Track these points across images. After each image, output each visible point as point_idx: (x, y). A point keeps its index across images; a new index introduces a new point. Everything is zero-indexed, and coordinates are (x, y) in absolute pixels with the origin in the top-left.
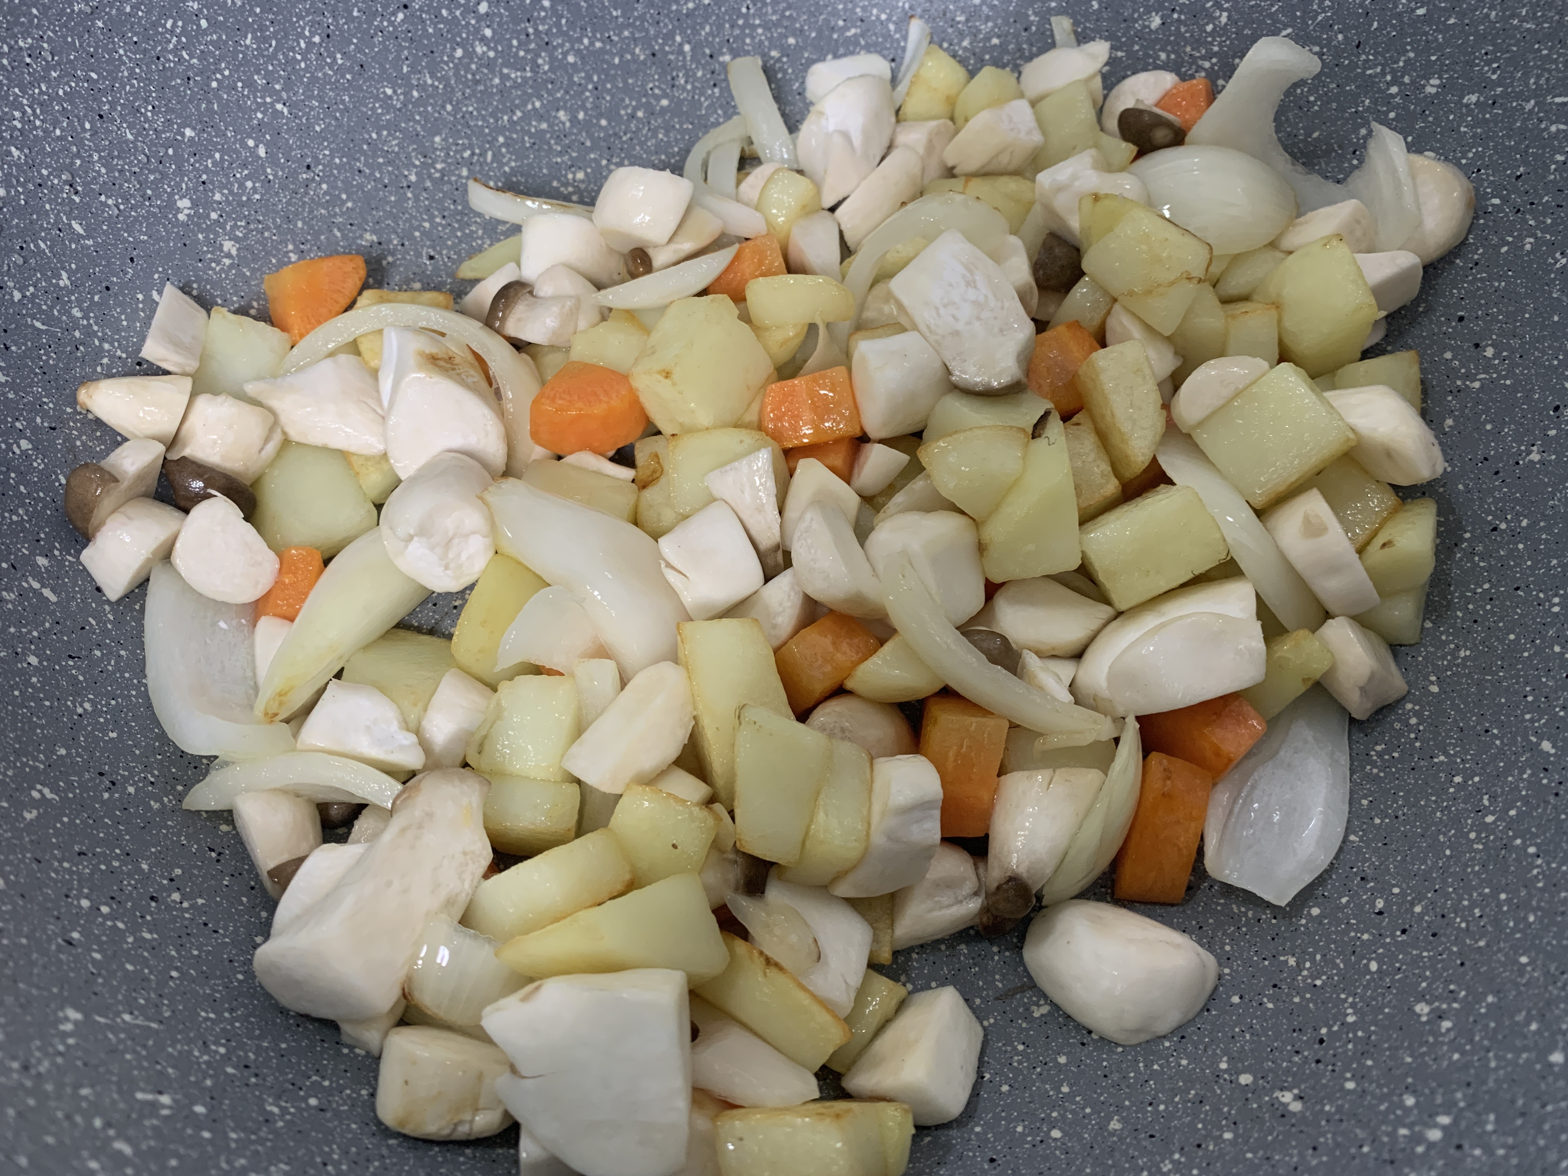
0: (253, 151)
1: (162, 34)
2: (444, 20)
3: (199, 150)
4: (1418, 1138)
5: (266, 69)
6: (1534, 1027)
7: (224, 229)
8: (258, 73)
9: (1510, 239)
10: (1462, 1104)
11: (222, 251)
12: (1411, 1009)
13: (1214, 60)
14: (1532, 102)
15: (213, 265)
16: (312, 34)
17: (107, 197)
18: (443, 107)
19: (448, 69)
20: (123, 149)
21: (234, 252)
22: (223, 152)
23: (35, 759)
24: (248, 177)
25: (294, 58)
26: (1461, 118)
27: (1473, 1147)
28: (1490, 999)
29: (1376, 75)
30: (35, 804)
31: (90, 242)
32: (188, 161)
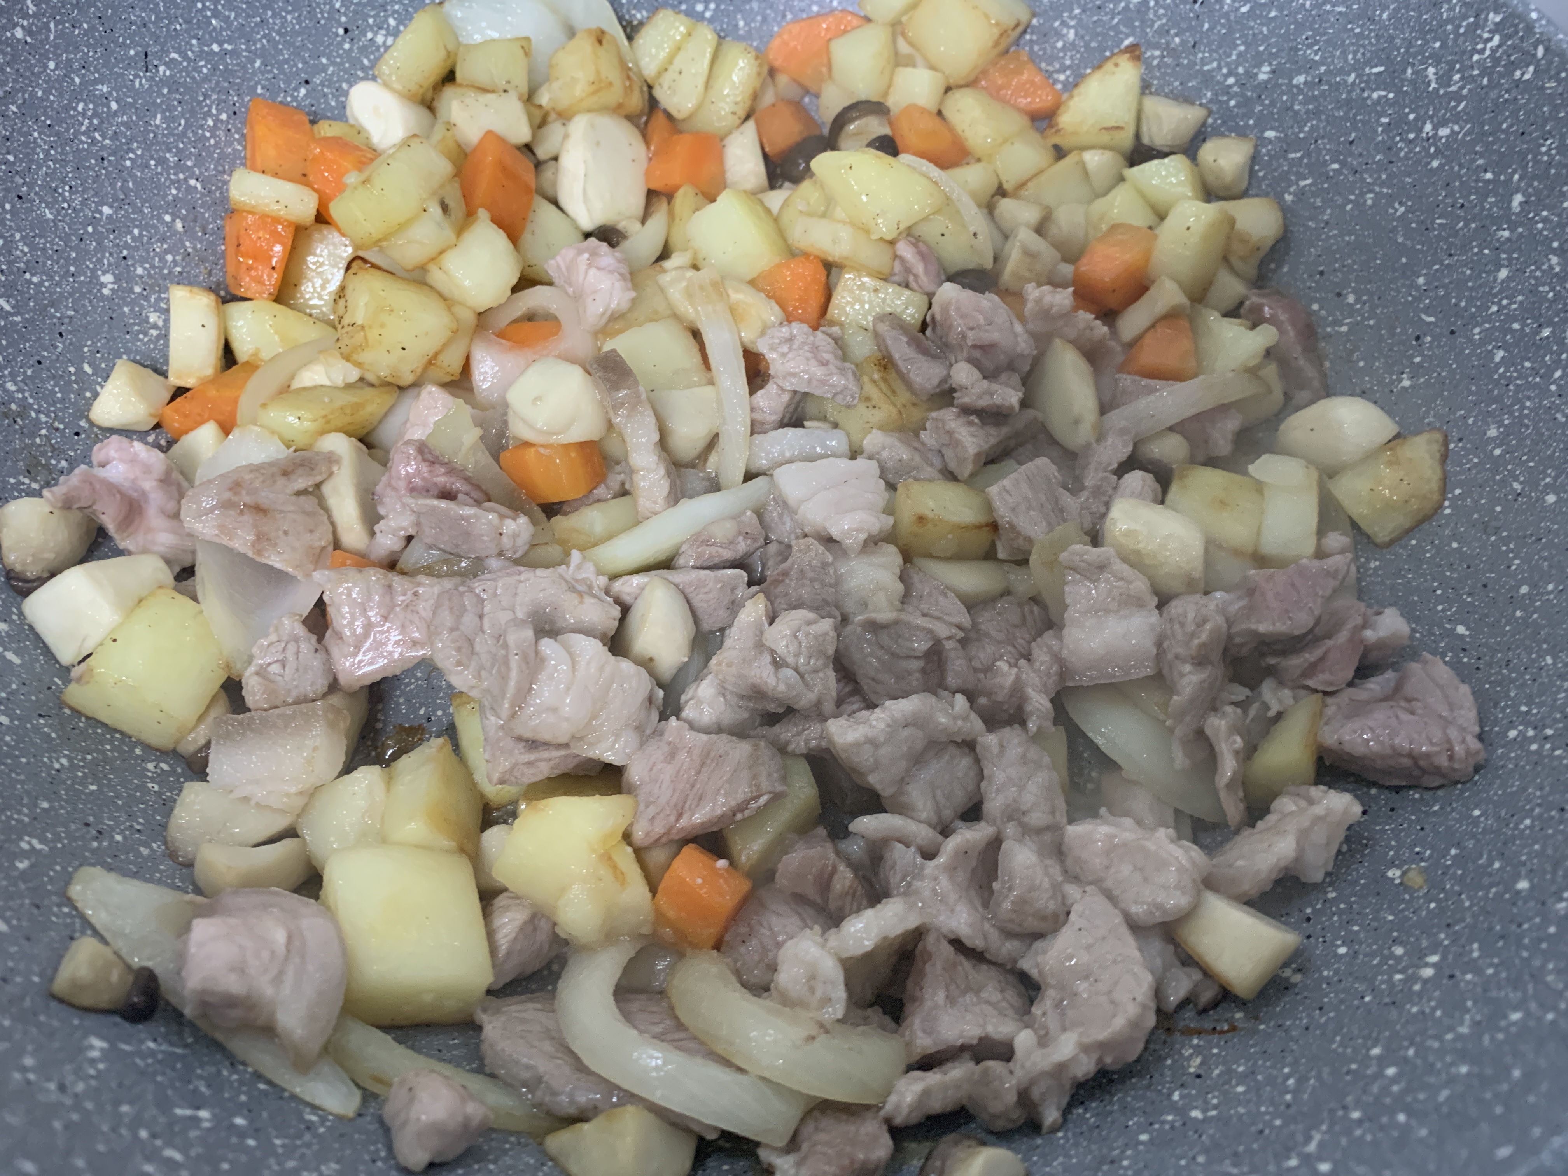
0: (170, 226)
1: (73, 117)
3: (115, 227)
4: (1415, 978)
5: (177, 147)
6: (1497, 865)
7: (148, 301)
8: (170, 151)
9: (1352, 197)
10: (1446, 942)
11: (148, 322)
12: (1384, 875)
13: (1068, 73)
14: (1353, 76)
15: (141, 336)
16: (220, 112)
17: (33, 275)
20: (44, 228)
21: (160, 323)
22: (141, 228)
23: (19, 812)
24: (167, 252)
25: (204, 135)
26: (1293, 98)
27: (1464, 973)
28: (1453, 852)
29: (1213, 70)
30: (25, 854)
31: (18, 319)
32: (108, 238)
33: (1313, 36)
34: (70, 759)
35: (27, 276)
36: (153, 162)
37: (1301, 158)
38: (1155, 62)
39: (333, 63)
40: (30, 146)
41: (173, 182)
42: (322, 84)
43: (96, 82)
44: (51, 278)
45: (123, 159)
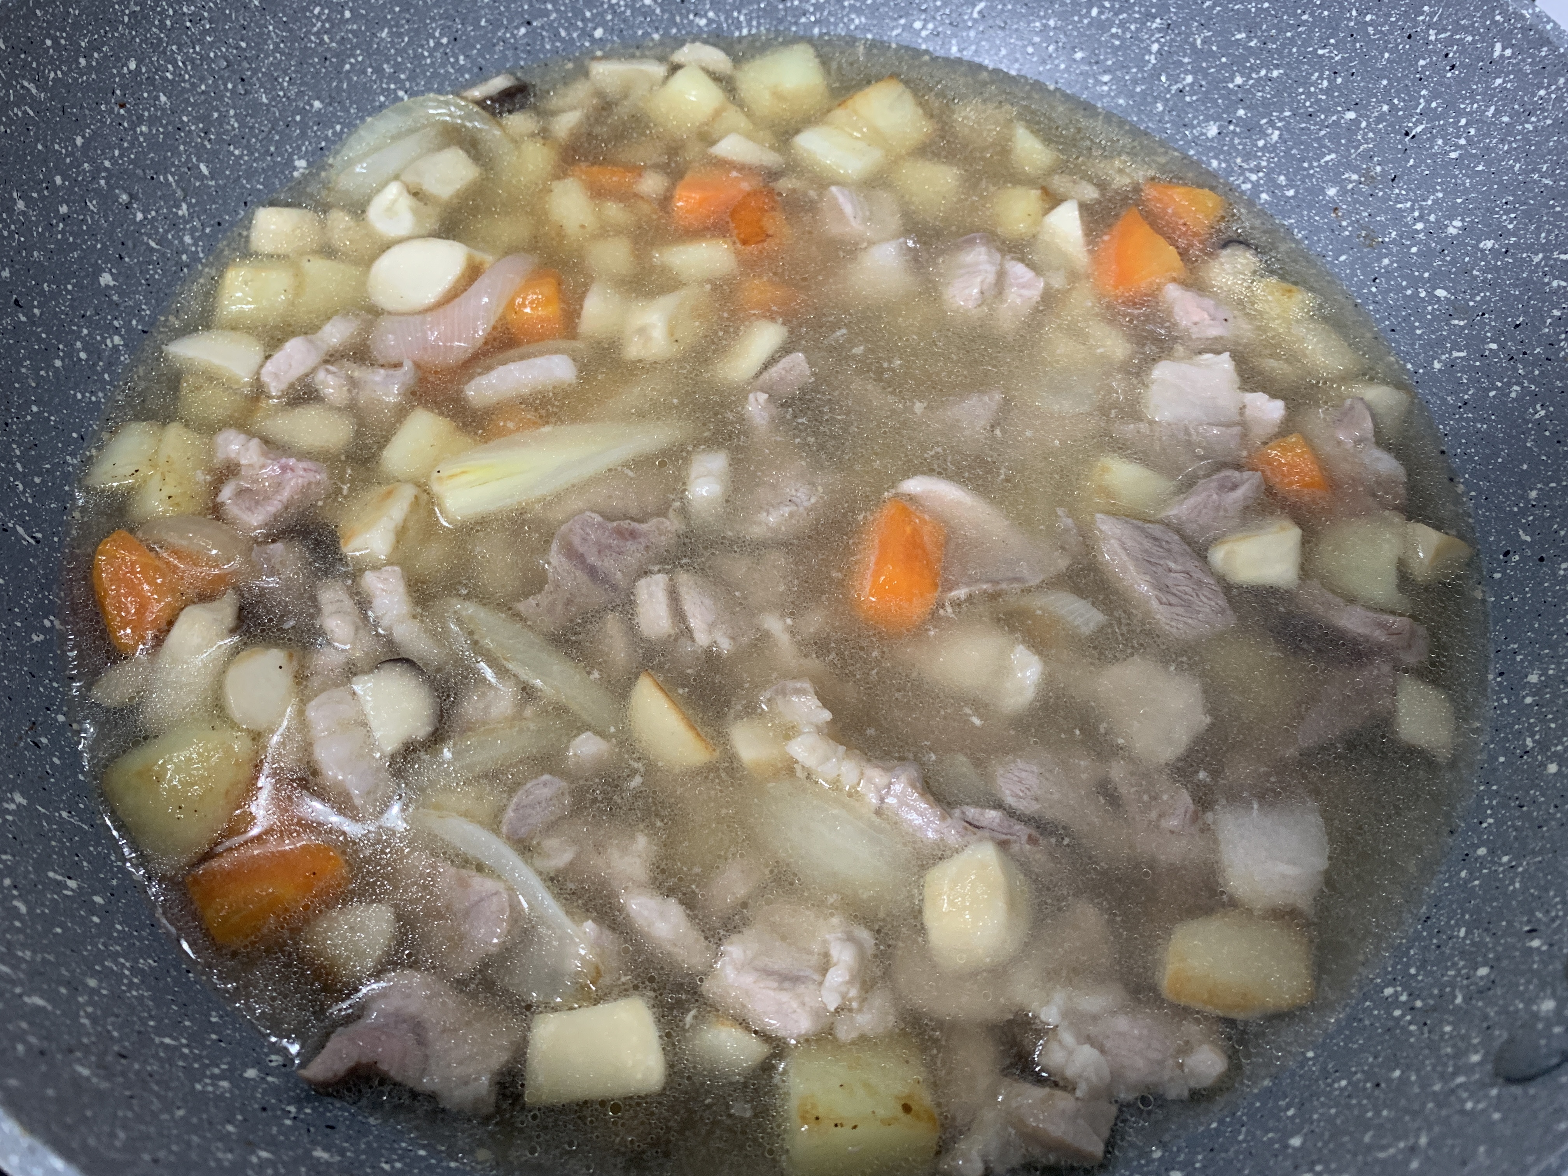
33: (1513, 203)
36: (370, 70)
37: (1463, 328)
38: (1350, 187)
39: (557, 11)
40: (263, 37)
41: (383, 91)
42: (542, 27)
44: (251, 154)
45: (343, 62)
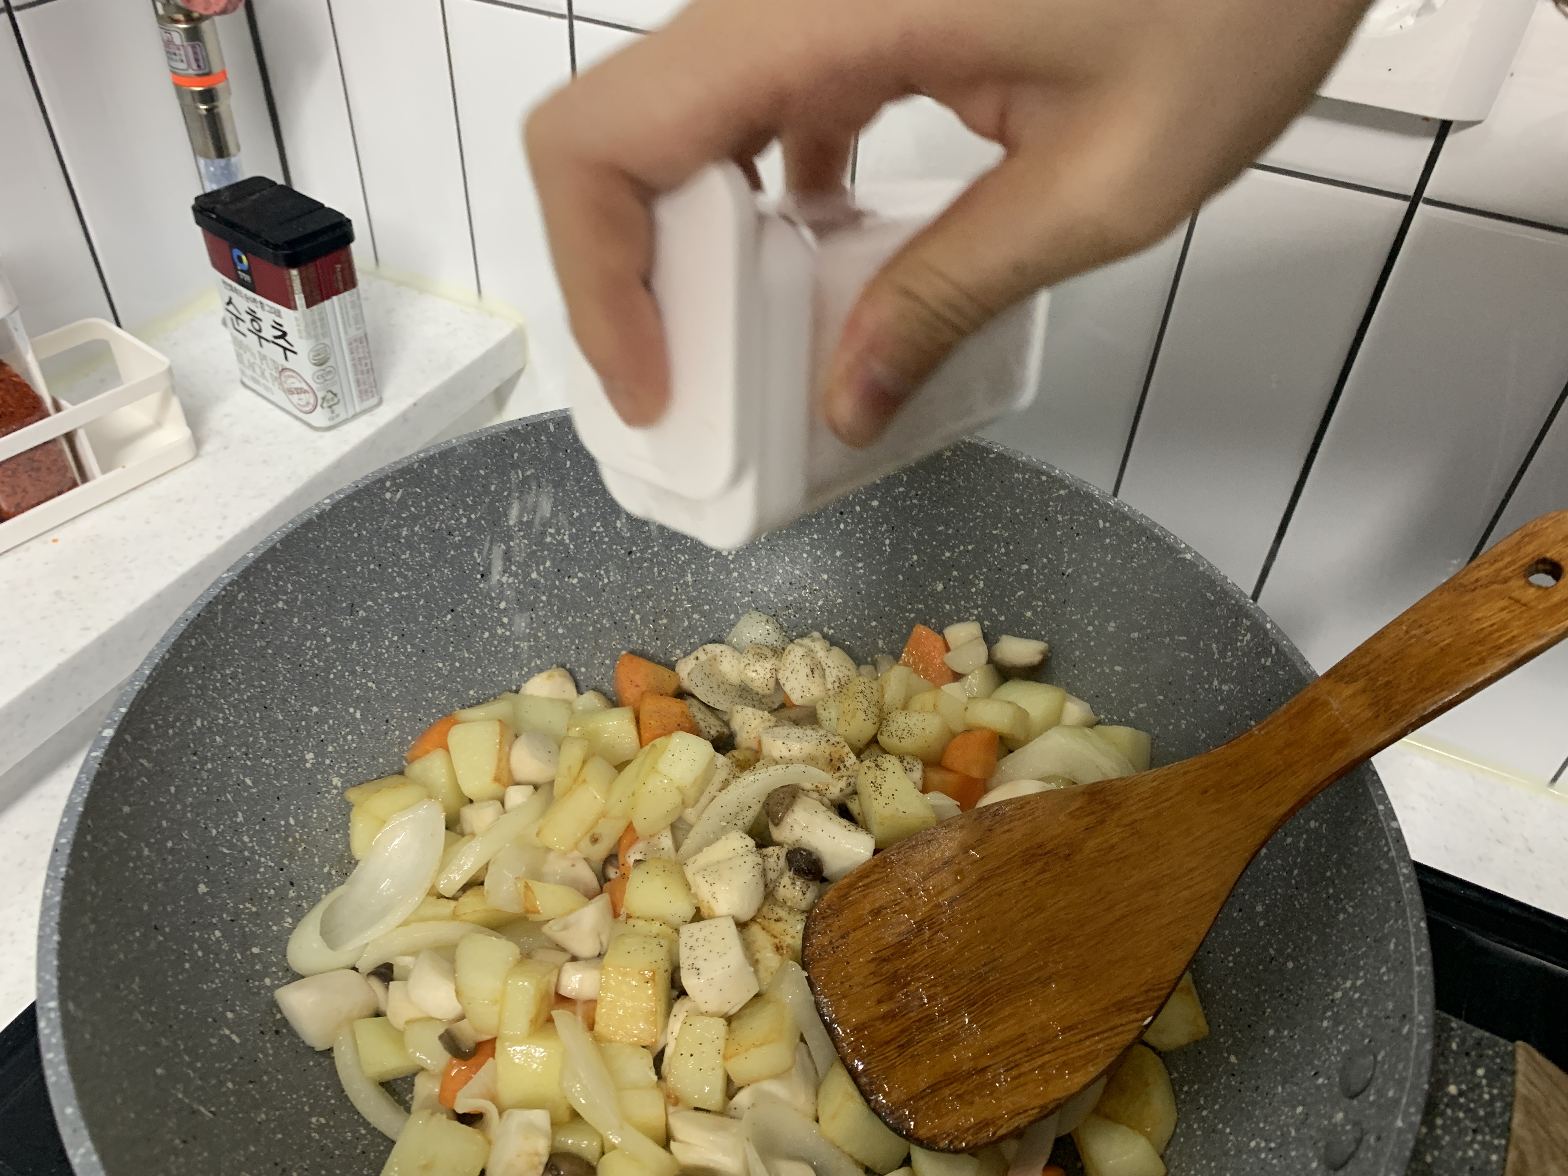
0: (353, 716)
1: (303, 651)
2: (477, 616)
5: (363, 662)
7: (333, 769)
8: (358, 665)
11: (332, 785)
15: (326, 795)
16: (393, 635)
17: (266, 759)
18: (476, 670)
19: (479, 646)
20: (276, 725)
21: (339, 785)
22: (334, 718)
24: (348, 734)
25: (381, 652)
31: (254, 790)
32: (313, 728)
33: (1141, 609)
34: (267, 1114)
35: (263, 760)
36: (347, 674)
37: (1139, 689)
39: (471, 597)
41: (358, 685)
42: (463, 612)
43: (319, 627)
44: (277, 760)
45: (329, 673)
